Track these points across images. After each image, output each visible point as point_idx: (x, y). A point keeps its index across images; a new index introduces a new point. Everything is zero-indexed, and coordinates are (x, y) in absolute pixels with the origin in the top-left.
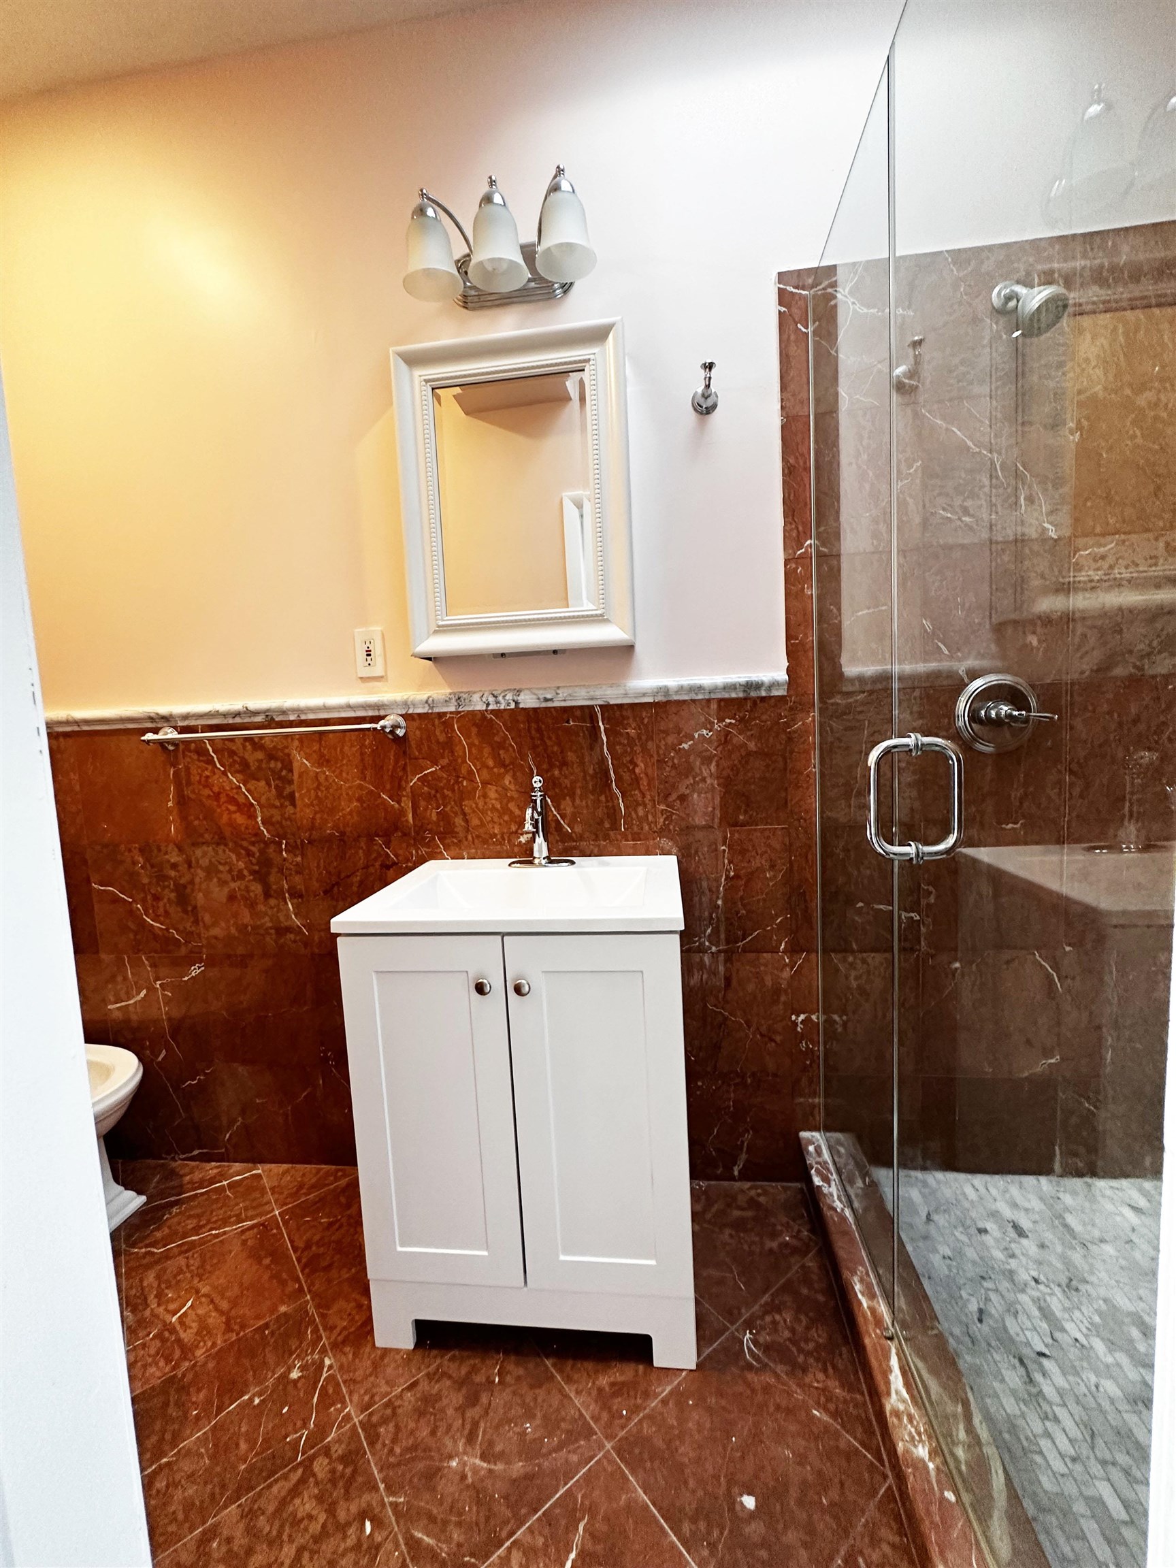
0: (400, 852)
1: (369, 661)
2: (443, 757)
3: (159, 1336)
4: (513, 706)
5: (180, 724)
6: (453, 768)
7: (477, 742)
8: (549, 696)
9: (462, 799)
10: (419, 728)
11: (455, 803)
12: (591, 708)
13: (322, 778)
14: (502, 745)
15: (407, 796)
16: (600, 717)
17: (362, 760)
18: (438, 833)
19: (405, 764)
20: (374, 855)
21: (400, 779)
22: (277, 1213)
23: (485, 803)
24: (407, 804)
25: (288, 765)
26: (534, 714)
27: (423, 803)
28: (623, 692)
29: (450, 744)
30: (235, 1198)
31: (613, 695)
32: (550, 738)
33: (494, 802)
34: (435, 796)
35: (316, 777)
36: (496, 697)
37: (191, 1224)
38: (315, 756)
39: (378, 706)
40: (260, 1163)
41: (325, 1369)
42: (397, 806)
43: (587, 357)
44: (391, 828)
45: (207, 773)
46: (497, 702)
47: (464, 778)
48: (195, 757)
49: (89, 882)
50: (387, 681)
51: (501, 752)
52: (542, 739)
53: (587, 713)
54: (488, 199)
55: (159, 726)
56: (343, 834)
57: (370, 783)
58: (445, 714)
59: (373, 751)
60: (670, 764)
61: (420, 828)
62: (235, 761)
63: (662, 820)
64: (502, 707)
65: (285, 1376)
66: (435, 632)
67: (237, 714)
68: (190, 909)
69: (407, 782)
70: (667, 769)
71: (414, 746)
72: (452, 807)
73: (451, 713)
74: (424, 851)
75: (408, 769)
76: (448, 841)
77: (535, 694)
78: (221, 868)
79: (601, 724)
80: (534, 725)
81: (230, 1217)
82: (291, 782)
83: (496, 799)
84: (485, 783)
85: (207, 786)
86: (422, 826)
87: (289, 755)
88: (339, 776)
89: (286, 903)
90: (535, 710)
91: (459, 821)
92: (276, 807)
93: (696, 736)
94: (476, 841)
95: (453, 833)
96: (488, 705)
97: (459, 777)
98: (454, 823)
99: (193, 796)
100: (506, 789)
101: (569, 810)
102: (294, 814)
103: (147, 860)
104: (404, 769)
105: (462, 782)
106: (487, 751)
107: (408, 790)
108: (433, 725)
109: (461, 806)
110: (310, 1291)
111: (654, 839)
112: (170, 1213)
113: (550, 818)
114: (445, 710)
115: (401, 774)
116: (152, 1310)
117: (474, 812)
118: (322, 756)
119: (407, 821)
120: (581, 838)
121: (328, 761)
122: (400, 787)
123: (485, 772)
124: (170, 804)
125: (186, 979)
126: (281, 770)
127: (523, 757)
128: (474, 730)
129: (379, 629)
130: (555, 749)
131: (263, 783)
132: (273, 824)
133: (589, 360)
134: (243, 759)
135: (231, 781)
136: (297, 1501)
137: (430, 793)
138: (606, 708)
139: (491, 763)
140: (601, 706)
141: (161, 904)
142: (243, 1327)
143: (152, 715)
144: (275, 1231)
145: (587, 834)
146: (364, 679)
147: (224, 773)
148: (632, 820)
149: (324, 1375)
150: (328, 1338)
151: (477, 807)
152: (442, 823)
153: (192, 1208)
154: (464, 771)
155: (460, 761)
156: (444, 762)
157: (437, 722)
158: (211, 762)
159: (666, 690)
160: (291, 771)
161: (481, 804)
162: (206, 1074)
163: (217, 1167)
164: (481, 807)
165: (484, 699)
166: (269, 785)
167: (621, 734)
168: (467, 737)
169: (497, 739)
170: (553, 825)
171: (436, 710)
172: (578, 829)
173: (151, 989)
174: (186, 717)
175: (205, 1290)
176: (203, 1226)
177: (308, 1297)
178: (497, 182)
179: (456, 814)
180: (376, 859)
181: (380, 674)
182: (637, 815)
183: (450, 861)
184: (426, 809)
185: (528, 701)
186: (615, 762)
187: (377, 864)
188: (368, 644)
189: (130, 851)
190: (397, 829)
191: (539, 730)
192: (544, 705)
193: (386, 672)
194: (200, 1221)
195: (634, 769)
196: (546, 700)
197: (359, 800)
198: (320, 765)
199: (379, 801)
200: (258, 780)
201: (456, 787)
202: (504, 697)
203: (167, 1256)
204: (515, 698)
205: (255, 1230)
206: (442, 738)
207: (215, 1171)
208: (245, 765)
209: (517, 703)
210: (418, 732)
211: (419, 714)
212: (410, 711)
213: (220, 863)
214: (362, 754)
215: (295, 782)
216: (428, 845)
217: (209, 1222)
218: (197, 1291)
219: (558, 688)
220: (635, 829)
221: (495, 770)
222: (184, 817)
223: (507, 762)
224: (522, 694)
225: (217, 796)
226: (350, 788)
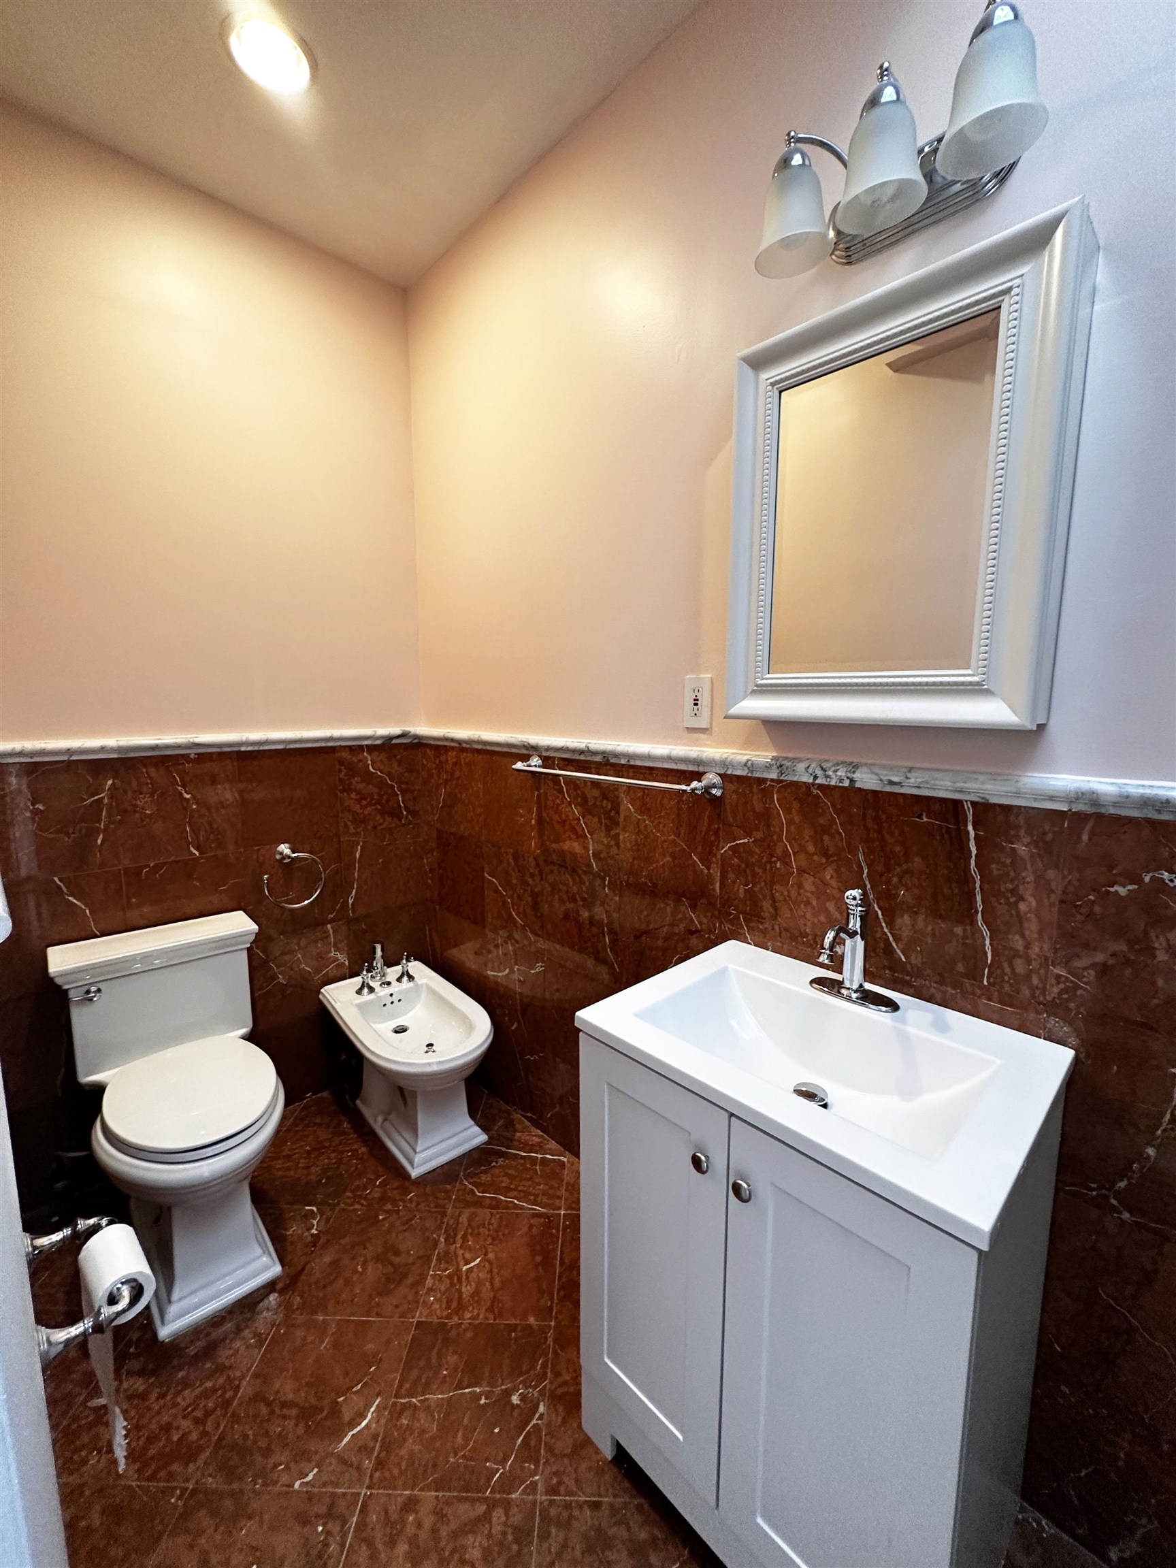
0: (705, 921)
1: (696, 711)
2: (758, 830)
3: (450, 1277)
4: (846, 783)
5: (544, 754)
6: (768, 843)
7: (797, 819)
8: (895, 779)
9: (773, 883)
10: (736, 792)
11: (766, 884)
12: (957, 804)
13: (642, 826)
14: (826, 830)
15: (717, 863)
16: (970, 817)
17: (678, 815)
18: (744, 913)
19: (719, 828)
20: (680, 916)
21: (712, 844)
22: (562, 1212)
23: (799, 894)
24: (716, 872)
25: (616, 807)
26: (875, 798)
27: (731, 876)
28: (1013, 789)
29: (766, 817)
30: (541, 1176)
31: (996, 791)
32: (891, 834)
33: (809, 894)
34: (745, 872)
35: (638, 823)
36: (825, 771)
37: (505, 1182)
38: (638, 803)
39: (698, 762)
40: (570, 1151)
41: (537, 1416)
42: (706, 871)
43: (1009, 284)
44: (697, 894)
45: (558, 801)
46: (827, 777)
47: (779, 859)
48: (552, 785)
49: (483, 871)
50: (711, 734)
51: (826, 838)
52: (879, 832)
53: (951, 809)
54: (874, 101)
55: (531, 753)
56: (655, 885)
57: (683, 841)
58: (764, 780)
59: (689, 807)
60: (1085, 910)
61: (727, 902)
62: (577, 794)
63: (1056, 990)
64: (833, 783)
65: (508, 1393)
66: (753, 692)
67: (581, 752)
68: (539, 914)
69: (718, 849)
70: (1078, 917)
71: (729, 811)
72: (762, 888)
73: (772, 780)
74: (727, 926)
75: (721, 834)
76: (752, 924)
77: (876, 774)
78: (561, 887)
79: (970, 828)
80: (871, 813)
81: (530, 1194)
82: (617, 824)
83: (812, 893)
84: (802, 871)
85: (557, 812)
86: (728, 899)
87: (618, 797)
88: (657, 827)
89: (604, 936)
90: (875, 793)
91: (767, 905)
92: (604, 844)
93: (1147, 879)
94: (783, 933)
95: (760, 919)
96: (816, 777)
97: (772, 856)
98: (761, 907)
99: (548, 819)
100: (826, 884)
101: (906, 934)
102: (617, 854)
103: (516, 863)
104: (717, 833)
105: (775, 863)
106: (808, 833)
107: (719, 857)
108: (752, 792)
109: (772, 889)
110: (556, 1318)
111: (1038, 1013)
112: (497, 1162)
113: (878, 935)
114: (765, 775)
115: (713, 838)
116: (456, 1247)
117: (785, 900)
118: (644, 804)
119: (714, 890)
120: (919, 975)
121: (649, 810)
122: (711, 853)
123: (802, 856)
124: (533, 822)
125: (533, 972)
126: (611, 810)
127: (852, 850)
128: (796, 805)
129: (709, 676)
130: (897, 849)
131: (596, 819)
132: (600, 859)
133: (1011, 288)
134: (583, 793)
135: (574, 812)
136: (471, 1538)
137: (740, 866)
138: (984, 809)
139: (811, 848)
140: (974, 804)
141: (522, 903)
142: (501, 1315)
143: (526, 744)
144: (554, 1231)
145: (928, 972)
146: (690, 730)
147: (570, 804)
148: (1004, 974)
149: (534, 1422)
150: (551, 1383)
151: (789, 896)
152: (748, 903)
153: (511, 1167)
154: (779, 851)
155: (775, 837)
156: (759, 835)
157: (755, 789)
158: (561, 791)
159: (1093, 798)
160: (618, 813)
161: (794, 894)
162: (539, 1057)
163: (539, 1136)
164: (793, 898)
165: (810, 771)
166: (600, 821)
167: (1003, 849)
168: (788, 811)
169: (821, 821)
170: (882, 945)
171: (757, 775)
172: (915, 960)
173: (512, 971)
174: (548, 749)
175: (491, 1256)
176: (511, 1190)
177: (553, 1324)
178: (892, 70)
179: (765, 897)
180: (681, 920)
181: (704, 727)
182: (1013, 970)
183: (753, 947)
184: (734, 882)
185: (867, 780)
186: (986, 886)
187: (682, 926)
188: (696, 693)
189: (507, 854)
190: (703, 895)
191: (876, 819)
192: (888, 789)
193: (711, 724)
194: (511, 1183)
195: (1016, 903)
196: (891, 783)
197: (673, 856)
198: (642, 813)
199: (690, 862)
200: (593, 816)
201: (768, 867)
202: (835, 771)
203: (479, 1203)
204: (849, 775)
205: (542, 1220)
206: (759, 807)
207: (536, 1140)
208: (585, 799)
209: (852, 781)
210: (734, 796)
211: (738, 777)
212: (729, 772)
213: (562, 884)
214: (679, 809)
215: (621, 824)
216: (731, 922)
217: (515, 1189)
218: (486, 1254)
219: (911, 769)
220: (1007, 988)
221: (816, 858)
222: (541, 835)
223: (831, 851)
224: (858, 771)
225: (563, 823)
226: (665, 841)
